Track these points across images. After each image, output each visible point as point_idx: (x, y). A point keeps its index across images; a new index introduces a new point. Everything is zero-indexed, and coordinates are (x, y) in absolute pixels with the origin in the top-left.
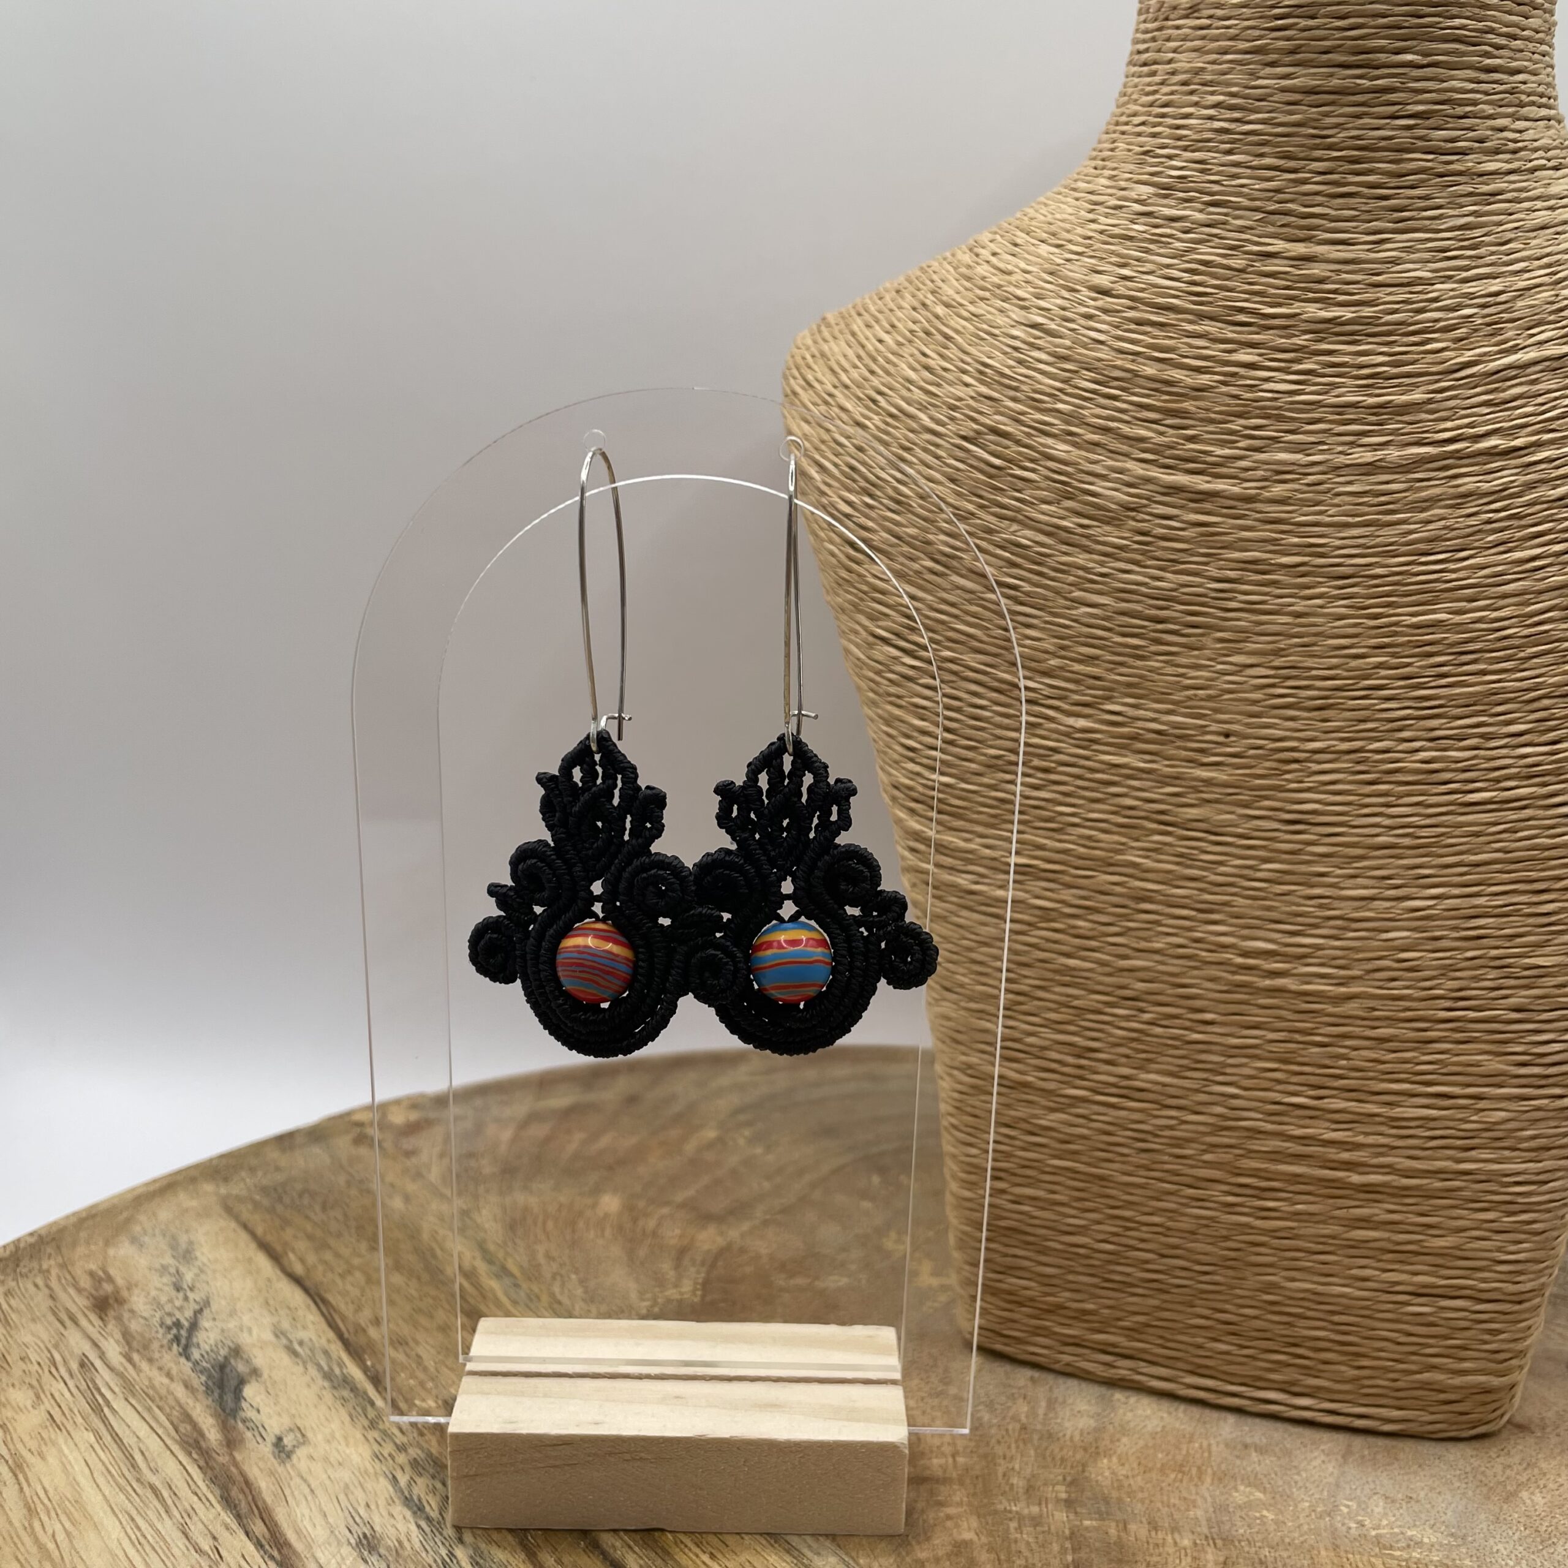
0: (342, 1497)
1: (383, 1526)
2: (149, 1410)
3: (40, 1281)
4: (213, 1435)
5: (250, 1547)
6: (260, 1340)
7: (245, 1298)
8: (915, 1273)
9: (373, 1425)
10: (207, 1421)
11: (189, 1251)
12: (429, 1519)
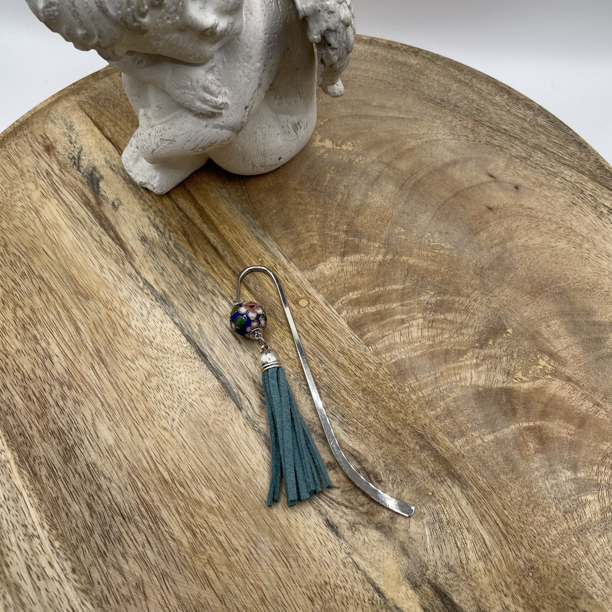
0: (135, 224)
1: (148, 234)
2: (72, 191)
3: (25, 139)
4: (93, 201)
5: (111, 240)
6: (101, 164)
7: (94, 147)
8: (314, 140)
9: (141, 198)
10: (90, 196)
11: (71, 126)
12: (161, 232)
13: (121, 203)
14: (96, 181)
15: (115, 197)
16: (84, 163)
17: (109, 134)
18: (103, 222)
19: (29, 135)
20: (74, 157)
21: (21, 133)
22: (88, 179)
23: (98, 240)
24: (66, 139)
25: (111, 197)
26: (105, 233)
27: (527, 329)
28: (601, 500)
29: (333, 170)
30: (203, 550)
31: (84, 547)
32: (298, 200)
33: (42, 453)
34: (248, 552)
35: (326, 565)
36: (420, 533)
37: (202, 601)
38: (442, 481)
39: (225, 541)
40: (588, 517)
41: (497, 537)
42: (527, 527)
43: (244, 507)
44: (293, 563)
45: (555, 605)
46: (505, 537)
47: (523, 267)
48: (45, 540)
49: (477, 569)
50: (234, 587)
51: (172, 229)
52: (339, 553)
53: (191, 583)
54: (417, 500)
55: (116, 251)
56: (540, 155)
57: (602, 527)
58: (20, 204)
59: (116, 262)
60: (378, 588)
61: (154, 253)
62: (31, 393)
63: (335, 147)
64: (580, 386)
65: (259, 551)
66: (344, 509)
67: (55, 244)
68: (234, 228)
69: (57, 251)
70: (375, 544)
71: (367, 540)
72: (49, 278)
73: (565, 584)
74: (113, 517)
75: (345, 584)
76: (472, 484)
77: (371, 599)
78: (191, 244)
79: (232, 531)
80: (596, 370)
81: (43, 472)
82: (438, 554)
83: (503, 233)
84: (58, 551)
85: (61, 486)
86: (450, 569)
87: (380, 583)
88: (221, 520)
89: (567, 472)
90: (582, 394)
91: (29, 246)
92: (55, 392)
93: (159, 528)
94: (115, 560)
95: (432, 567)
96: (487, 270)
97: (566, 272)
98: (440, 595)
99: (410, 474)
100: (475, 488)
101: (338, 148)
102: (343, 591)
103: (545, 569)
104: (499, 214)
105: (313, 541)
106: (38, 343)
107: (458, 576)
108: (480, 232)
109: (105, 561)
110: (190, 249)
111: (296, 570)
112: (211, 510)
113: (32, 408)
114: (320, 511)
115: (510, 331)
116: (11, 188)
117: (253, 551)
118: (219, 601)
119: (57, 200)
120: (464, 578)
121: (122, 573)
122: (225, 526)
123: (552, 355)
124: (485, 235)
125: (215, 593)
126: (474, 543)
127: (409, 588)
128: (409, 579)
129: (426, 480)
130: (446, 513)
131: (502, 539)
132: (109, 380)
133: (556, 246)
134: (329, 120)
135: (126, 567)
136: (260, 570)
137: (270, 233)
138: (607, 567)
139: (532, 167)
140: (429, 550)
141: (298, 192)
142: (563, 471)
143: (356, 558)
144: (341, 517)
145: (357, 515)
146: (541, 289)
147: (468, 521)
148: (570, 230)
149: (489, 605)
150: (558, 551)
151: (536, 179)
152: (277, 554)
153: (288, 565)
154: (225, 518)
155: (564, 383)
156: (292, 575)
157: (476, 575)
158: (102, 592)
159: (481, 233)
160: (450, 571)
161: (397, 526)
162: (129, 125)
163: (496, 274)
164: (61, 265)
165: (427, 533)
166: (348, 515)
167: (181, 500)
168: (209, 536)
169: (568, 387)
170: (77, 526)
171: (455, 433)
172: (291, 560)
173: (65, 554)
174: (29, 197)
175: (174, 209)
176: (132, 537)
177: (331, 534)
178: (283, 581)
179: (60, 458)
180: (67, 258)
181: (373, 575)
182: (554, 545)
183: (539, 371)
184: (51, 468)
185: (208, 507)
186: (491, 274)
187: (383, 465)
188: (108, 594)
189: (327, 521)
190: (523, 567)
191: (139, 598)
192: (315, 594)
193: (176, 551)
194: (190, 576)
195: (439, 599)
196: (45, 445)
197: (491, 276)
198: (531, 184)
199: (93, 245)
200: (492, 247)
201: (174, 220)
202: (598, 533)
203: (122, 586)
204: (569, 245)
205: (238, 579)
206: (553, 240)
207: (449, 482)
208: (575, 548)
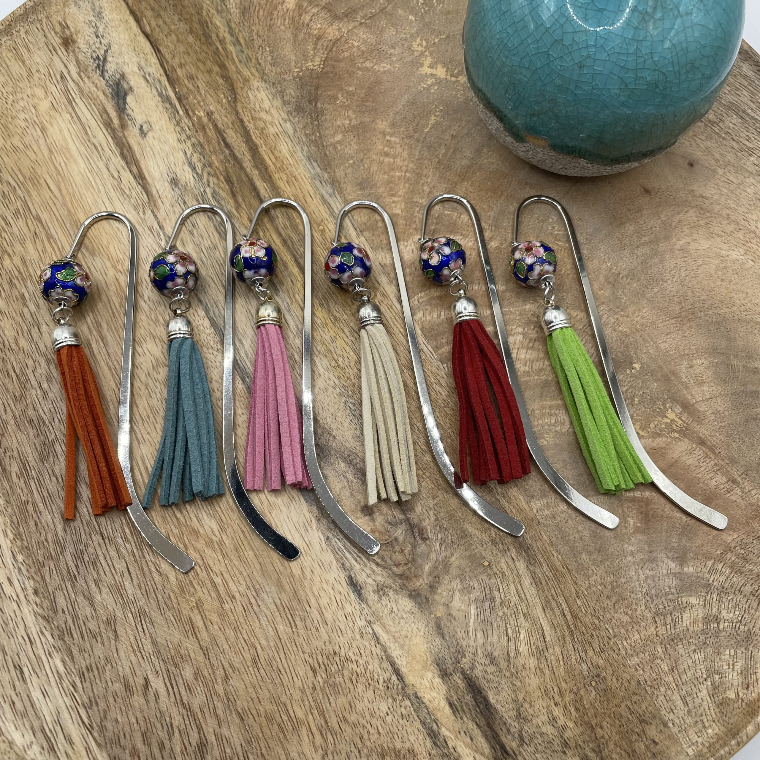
0: (165, 159)
1: (181, 175)
2: (90, 104)
3: (38, 26)
5: (132, 179)
6: (132, 71)
7: (125, 45)
8: (422, 65)
9: (178, 124)
10: (113, 114)
11: (100, 13)
12: (197, 174)
13: (151, 129)
14: (123, 94)
15: (145, 119)
16: (111, 67)
17: (148, 29)
18: (125, 151)
19: (44, 20)
20: (98, 57)
21: (35, 17)
22: (113, 89)
23: (116, 176)
24: (92, 30)
25: (140, 119)
26: (126, 167)
27: (660, 367)
28: (707, 606)
29: (441, 111)
30: (192, 590)
31: (52, 565)
32: (386, 149)
33: (15, 445)
34: (247, 602)
35: (339, 631)
36: (463, 611)
37: (182, 652)
38: (505, 550)
39: (221, 583)
40: (685, 625)
41: (561, 631)
42: (602, 624)
43: (251, 546)
44: (298, 623)
45: (617, 726)
46: (571, 633)
47: (675, 280)
48: (6, 551)
49: (527, 667)
50: (223, 640)
51: (212, 171)
52: (358, 619)
53: (172, 628)
54: (468, 570)
55: (137, 194)
56: (735, 119)
57: (701, 640)
58: (22, 116)
59: (135, 208)
60: (398, 669)
61: (185, 203)
62: (10, 367)
63: (449, 77)
64: (714, 453)
65: (260, 603)
66: (374, 566)
67: (60, 174)
68: (293, 179)
69: (62, 185)
70: (404, 616)
71: (395, 609)
72: (48, 221)
73: (636, 703)
74: (90, 534)
75: (357, 658)
76: (542, 560)
77: (387, 682)
78: (234, 196)
79: (232, 573)
80: (742, 435)
81: (14, 468)
82: (480, 640)
83: (658, 229)
84: (21, 566)
85: (34, 488)
86: (493, 660)
87: (402, 663)
88: (220, 557)
89: (670, 562)
90: (716, 465)
91: (28, 174)
92: (39, 371)
93: (144, 557)
94: (86, 587)
95: (470, 655)
96: (625, 279)
97: (734, 295)
98: (473, 690)
99: (465, 535)
100: (545, 565)
101: (453, 79)
102: (354, 666)
103: (614, 679)
104: (658, 200)
105: (328, 601)
106: (25, 305)
107: (501, 671)
108: (625, 223)
109: (74, 586)
110: (232, 202)
111: (302, 631)
112: (209, 543)
113: (10, 387)
114: (343, 564)
115: (637, 366)
116: (14, 93)
117: (253, 601)
118: (202, 654)
119: (71, 114)
120: (508, 674)
121: (92, 604)
122: (223, 565)
123: (686, 407)
124: (632, 228)
125: (200, 644)
126: (529, 633)
127: (436, 675)
128: (438, 665)
129: (485, 546)
130: (501, 590)
131: (567, 634)
132: (107, 364)
133: (728, 256)
134: (448, 37)
135: (98, 598)
136: (258, 625)
137: (340, 192)
138: (695, 690)
139: (720, 136)
140: (470, 634)
141: (388, 138)
142: (666, 560)
143: (378, 629)
144: (368, 576)
145: (389, 576)
146: (693, 314)
147: (528, 605)
148: (752, 235)
149: (532, 713)
150: (635, 660)
151: (721, 154)
152: (281, 609)
153: (293, 624)
154: (225, 556)
155: (694, 446)
156: (296, 637)
157: (524, 674)
158: (66, 622)
159: (628, 225)
160: (492, 663)
161: (437, 597)
162: (176, 18)
163: (635, 285)
164: (66, 206)
165: (472, 612)
166: (378, 575)
167: (175, 527)
168: (203, 575)
169: (699, 452)
170: (46, 540)
171: (535, 491)
172: (297, 619)
173: (28, 570)
174: (34, 107)
175: (219, 143)
176: (110, 562)
177: (352, 596)
178: (283, 642)
179: (35, 454)
180: (74, 196)
181: (395, 652)
182: (632, 652)
183: (663, 426)
184: (24, 465)
185: (207, 540)
186: (629, 284)
187: (433, 519)
188: (72, 626)
189: (350, 578)
190: (585, 673)
191: (108, 636)
192: (319, 664)
193: (160, 587)
194: (173, 619)
195: (470, 695)
196: (20, 435)
197: (627, 287)
198: (713, 162)
199: (109, 182)
200: (638, 247)
201: (217, 159)
202: (693, 647)
203: (90, 619)
204: (746, 257)
205: (230, 632)
206: (725, 247)
207: (514, 553)
208: (659, 661)
